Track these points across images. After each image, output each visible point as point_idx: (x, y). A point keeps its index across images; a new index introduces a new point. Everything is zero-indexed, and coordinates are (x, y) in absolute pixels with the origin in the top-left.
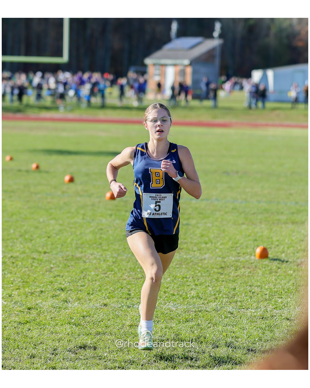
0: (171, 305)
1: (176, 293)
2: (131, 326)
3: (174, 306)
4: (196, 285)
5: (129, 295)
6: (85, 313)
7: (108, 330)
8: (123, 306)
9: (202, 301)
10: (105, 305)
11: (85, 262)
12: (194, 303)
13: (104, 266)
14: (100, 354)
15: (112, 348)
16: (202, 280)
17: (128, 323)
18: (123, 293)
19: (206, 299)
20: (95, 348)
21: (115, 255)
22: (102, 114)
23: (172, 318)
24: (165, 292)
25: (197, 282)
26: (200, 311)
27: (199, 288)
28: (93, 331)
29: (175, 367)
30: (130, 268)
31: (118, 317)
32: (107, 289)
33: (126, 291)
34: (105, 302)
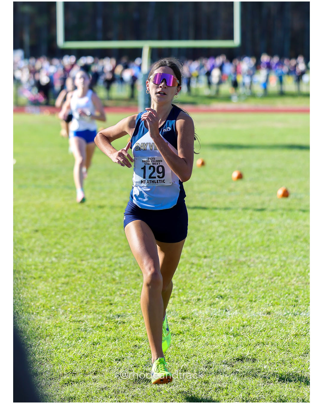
2: (296, 335)
5: (297, 301)
6: (245, 322)
7: (270, 340)
8: (288, 314)
10: (269, 313)
11: (249, 266)
13: (270, 270)
14: (259, 366)
15: (273, 359)
17: (293, 332)
18: (289, 300)
20: (254, 360)
21: (284, 258)
22: (280, 103)
28: (254, 341)
30: (300, 273)
31: (282, 325)
32: (272, 296)
33: (293, 297)
34: (268, 310)
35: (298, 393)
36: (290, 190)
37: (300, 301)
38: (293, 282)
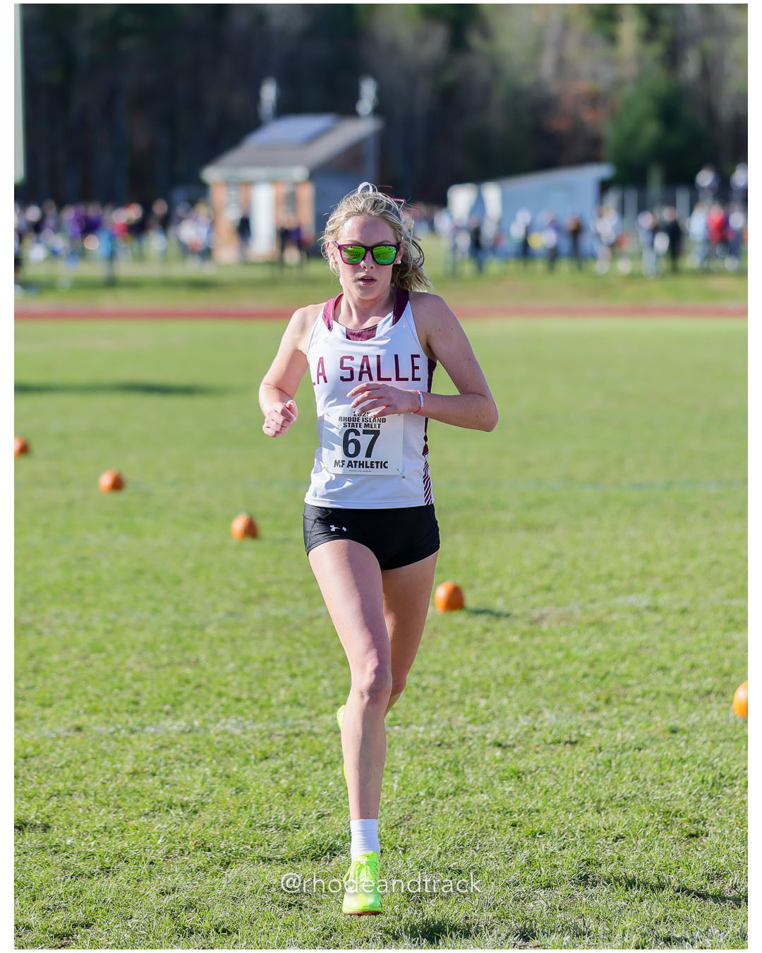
0: (230, 724)
1: (244, 696)
2: (134, 774)
3: (237, 726)
4: (293, 676)
5: (137, 703)
6: (29, 749)
7: (80, 786)
8: (118, 730)
9: (304, 712)
10: (79, 729)
11: (40, 633)
12: (285, 718)
13: (84, 639)
14: (57, 840)
15: (85, 824)
16: (308, 663)
17: (128, 768)
18: (121, 700)
19: (312, 708)
20: (46, 828)
21: (111, 615)
22: (108, 301)
23: (230, 753)
24: (220, 695)
25: (296, 670)
26: (297, 735)
27: (299, 682)
28: (45, 790)
29: (228, 863)
30: (145, 644)
31: (104, 754)
32: (85, 694)
33: (129, 696)
34: (77, 722)
35: (137, 893)
36: (128, 476)
37: (144, 703)
38: (130, 663)
